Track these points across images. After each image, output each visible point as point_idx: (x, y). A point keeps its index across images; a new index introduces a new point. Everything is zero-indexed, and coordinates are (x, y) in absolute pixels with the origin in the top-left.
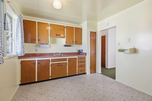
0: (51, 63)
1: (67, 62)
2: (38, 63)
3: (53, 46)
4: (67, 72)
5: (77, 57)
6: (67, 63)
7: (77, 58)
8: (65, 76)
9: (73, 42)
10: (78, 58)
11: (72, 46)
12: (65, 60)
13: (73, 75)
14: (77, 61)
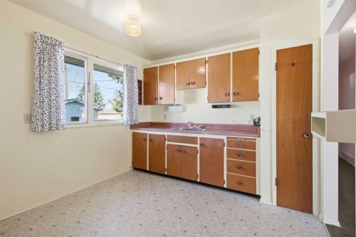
0: (167, 143)
1: (198, 146)
2: (150, 140)
3: (190, 107)
4: (198, 173)
5: (224, 138)
6: (198, 149)
7: (225, 142)
8: (194, 179)
9: (229, 95)
10: (228, 141)
11: (235, 106)
12: (193, 140)
13: (212, 184)
14: (225, 148)
